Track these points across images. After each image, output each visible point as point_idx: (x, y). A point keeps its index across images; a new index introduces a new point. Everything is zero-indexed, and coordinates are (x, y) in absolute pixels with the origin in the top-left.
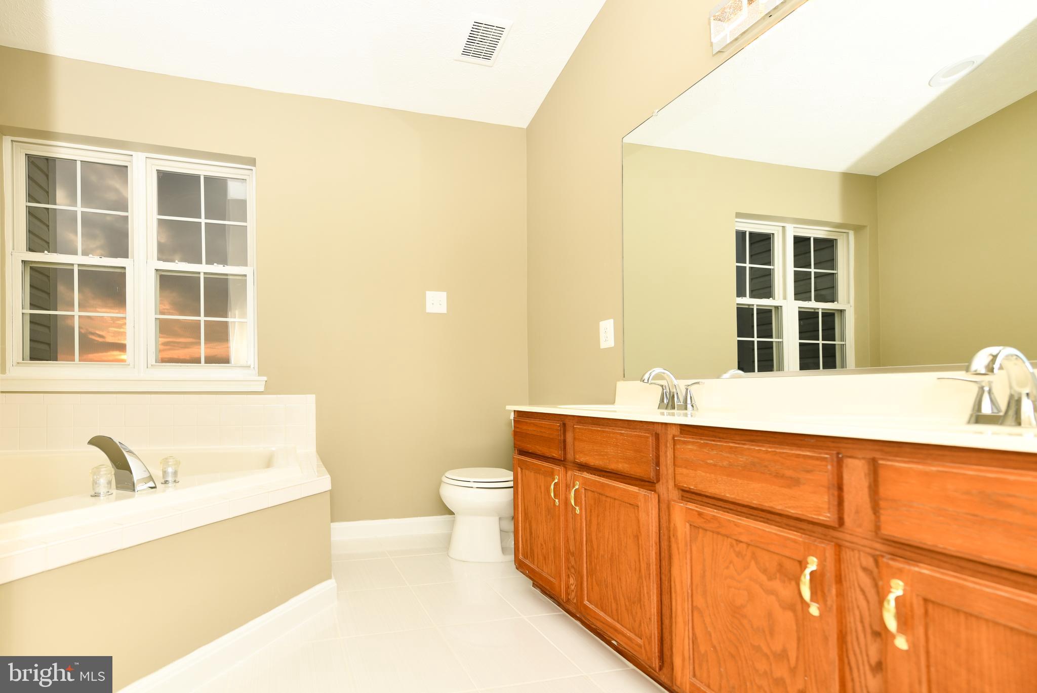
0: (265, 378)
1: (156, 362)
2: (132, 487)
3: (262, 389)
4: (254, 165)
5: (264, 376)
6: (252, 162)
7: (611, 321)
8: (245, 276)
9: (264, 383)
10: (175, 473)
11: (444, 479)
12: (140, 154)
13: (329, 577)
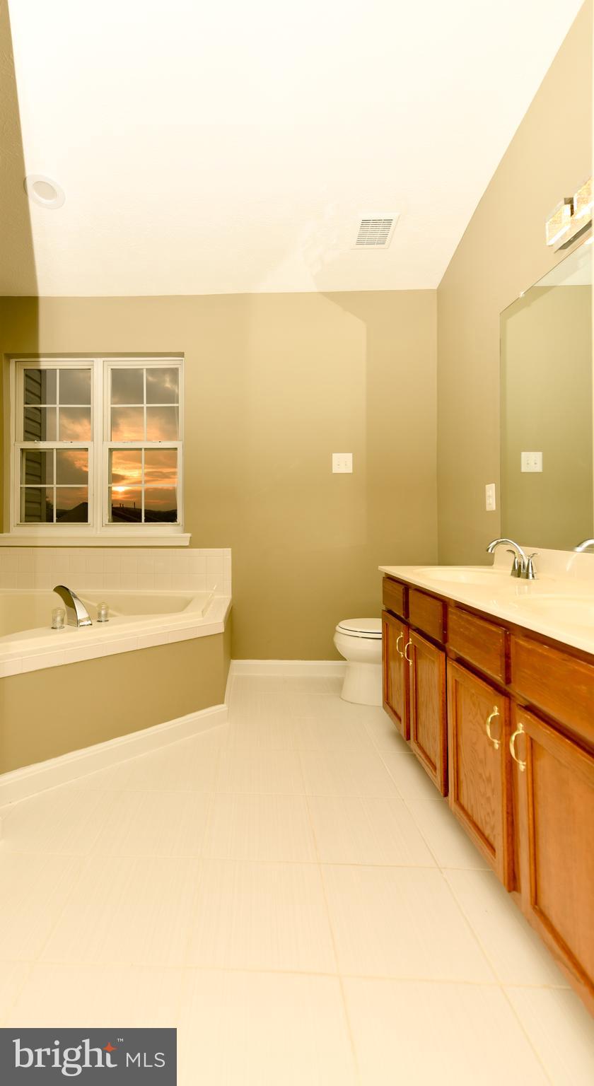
0: (189, 535)
1: (109, 522)
2: (77, 622)
3: (187, 544)
4: (183, 356)
5: (188, 532)
6: (182, 355)
7: (493, 485)
8: (176, 449)
9: (189, 539)
10: (106, 615)
11: (338, 628)
12: (99, 359)
13: (222, 702)
